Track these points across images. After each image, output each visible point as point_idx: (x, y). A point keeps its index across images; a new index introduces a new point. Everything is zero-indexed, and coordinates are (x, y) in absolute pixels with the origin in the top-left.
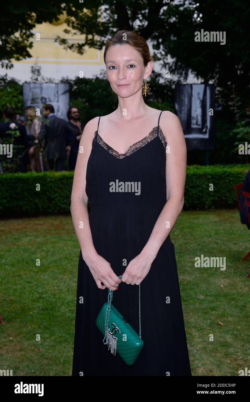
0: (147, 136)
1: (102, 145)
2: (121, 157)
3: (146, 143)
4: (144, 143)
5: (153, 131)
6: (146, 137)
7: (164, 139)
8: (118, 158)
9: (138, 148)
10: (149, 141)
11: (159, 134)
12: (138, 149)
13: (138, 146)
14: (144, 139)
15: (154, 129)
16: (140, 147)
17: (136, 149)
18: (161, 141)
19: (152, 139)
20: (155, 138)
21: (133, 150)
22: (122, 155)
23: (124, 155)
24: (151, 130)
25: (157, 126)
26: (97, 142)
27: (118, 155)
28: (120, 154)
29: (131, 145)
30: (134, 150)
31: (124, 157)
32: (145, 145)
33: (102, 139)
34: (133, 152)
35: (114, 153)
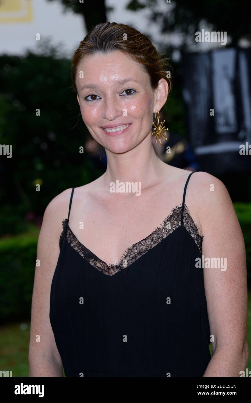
0: (161, 227)
1: (76, 249)
2: (113, 272)
3: (160, 241)
4: (154, 240)
5: (171, 217)
6: (159, 229)
7: (196, 229)
8: (107, 273)
9: (145, 251)
10: (165, 237)
11: (184, 221)
12: (143, 254)
13: (143, 247)
14: (155, 232)
15: (174, 211)
16: (147, 250)
17: (140, 253)
18: (188, 234)
19: (171, 232)
20: (177, 229)
21: (134, 255)
22: (113, 267)
23: (117, 267)
24: (169, 213)
25: (180, 204)
26: (67, 242)
27: (106, 268)
28: (110, 266)
29: (130, 245)
30: (136, 256)
31: (117, 271)
32: (156, 245)
33: (74, 237)
34: (134, 261)
35: (99, 265)
